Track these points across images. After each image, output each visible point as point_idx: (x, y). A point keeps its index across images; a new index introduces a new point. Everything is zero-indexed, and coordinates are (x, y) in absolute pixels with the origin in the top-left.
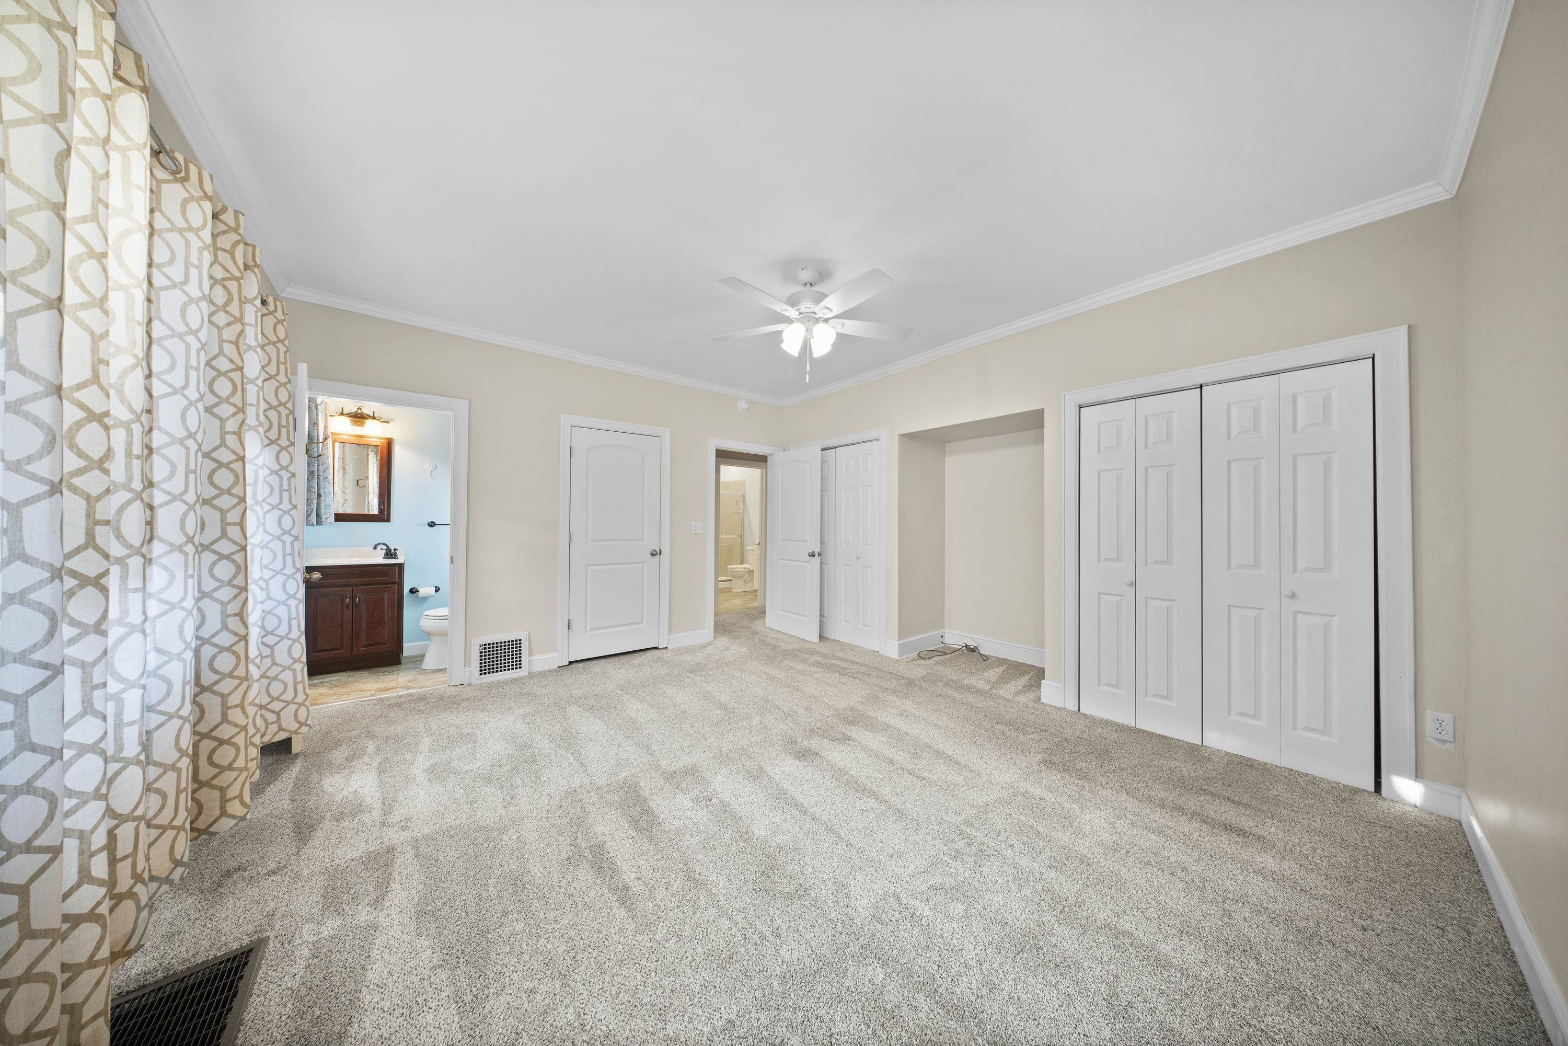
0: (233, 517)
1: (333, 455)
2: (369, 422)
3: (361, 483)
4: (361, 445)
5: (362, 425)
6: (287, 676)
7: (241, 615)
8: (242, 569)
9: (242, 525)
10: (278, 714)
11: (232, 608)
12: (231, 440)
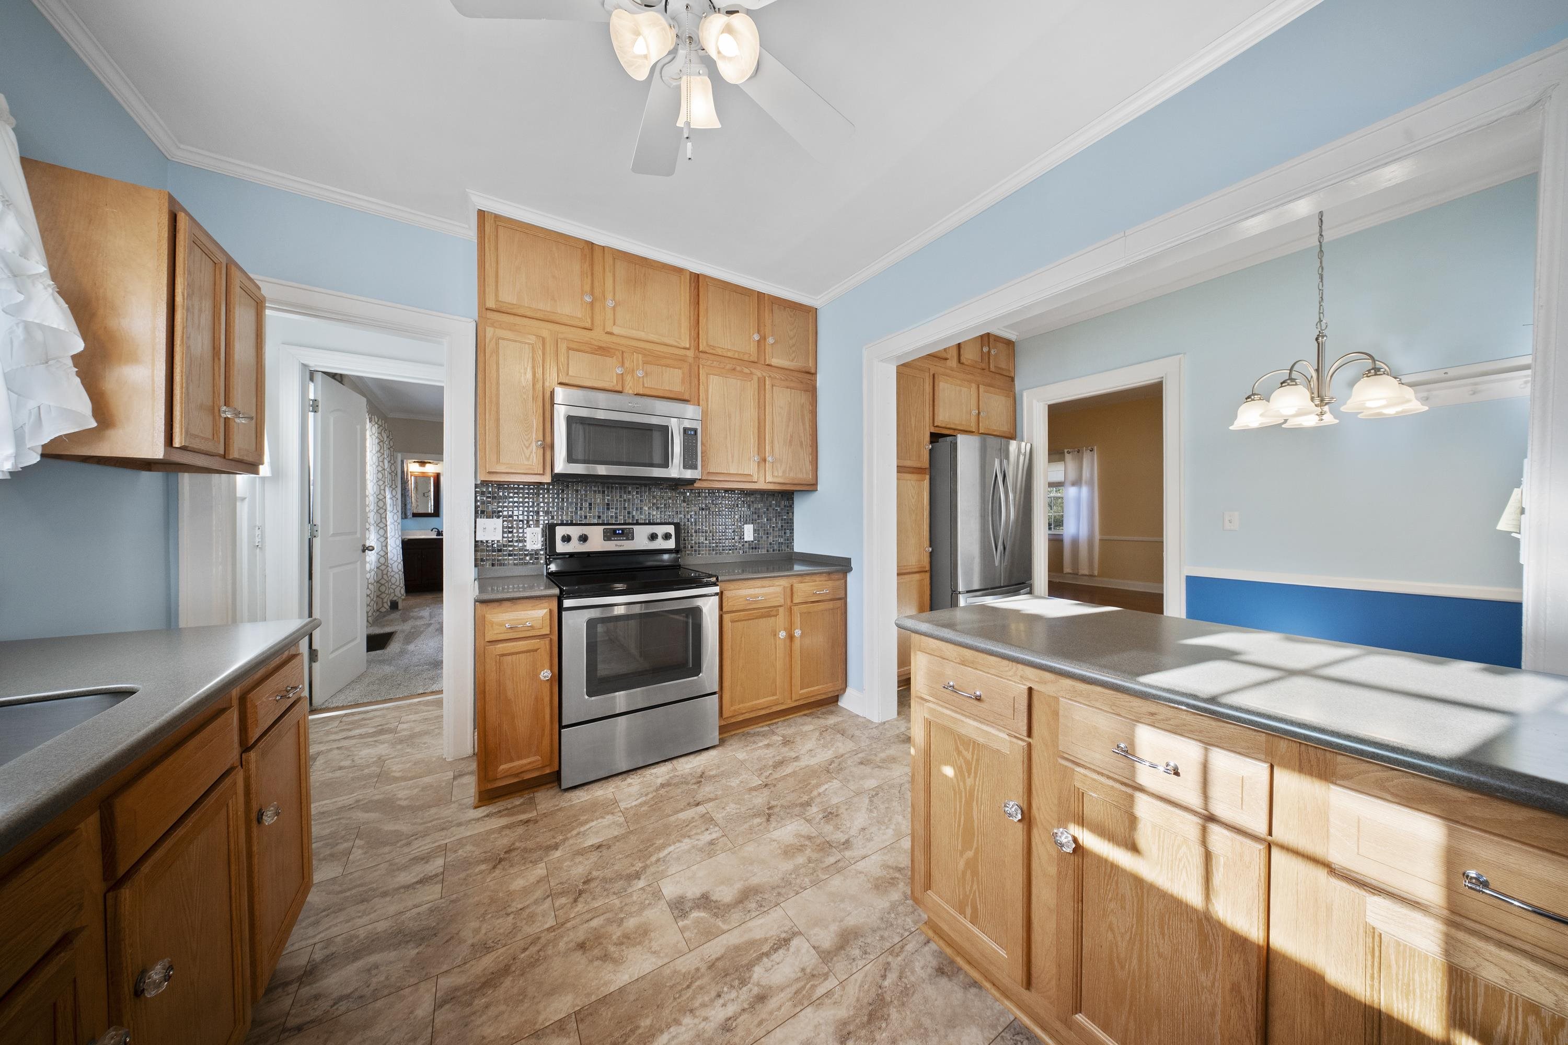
0: (383, 516)
1: (412, 482)
2: (427, 465)
3: (425, 495)
4: (424, 477)
5: (424, 466)
6: (397, 576)
7: (386, 546)
8: (386, 532)
9: (386, 518)
10: (394, 590)
11: (384, 544)
12: (382, 492)
